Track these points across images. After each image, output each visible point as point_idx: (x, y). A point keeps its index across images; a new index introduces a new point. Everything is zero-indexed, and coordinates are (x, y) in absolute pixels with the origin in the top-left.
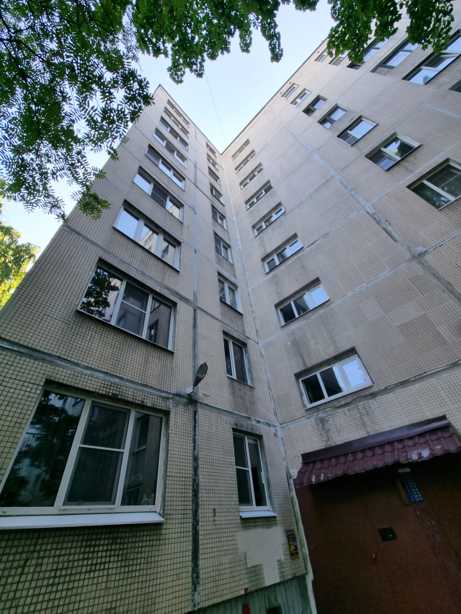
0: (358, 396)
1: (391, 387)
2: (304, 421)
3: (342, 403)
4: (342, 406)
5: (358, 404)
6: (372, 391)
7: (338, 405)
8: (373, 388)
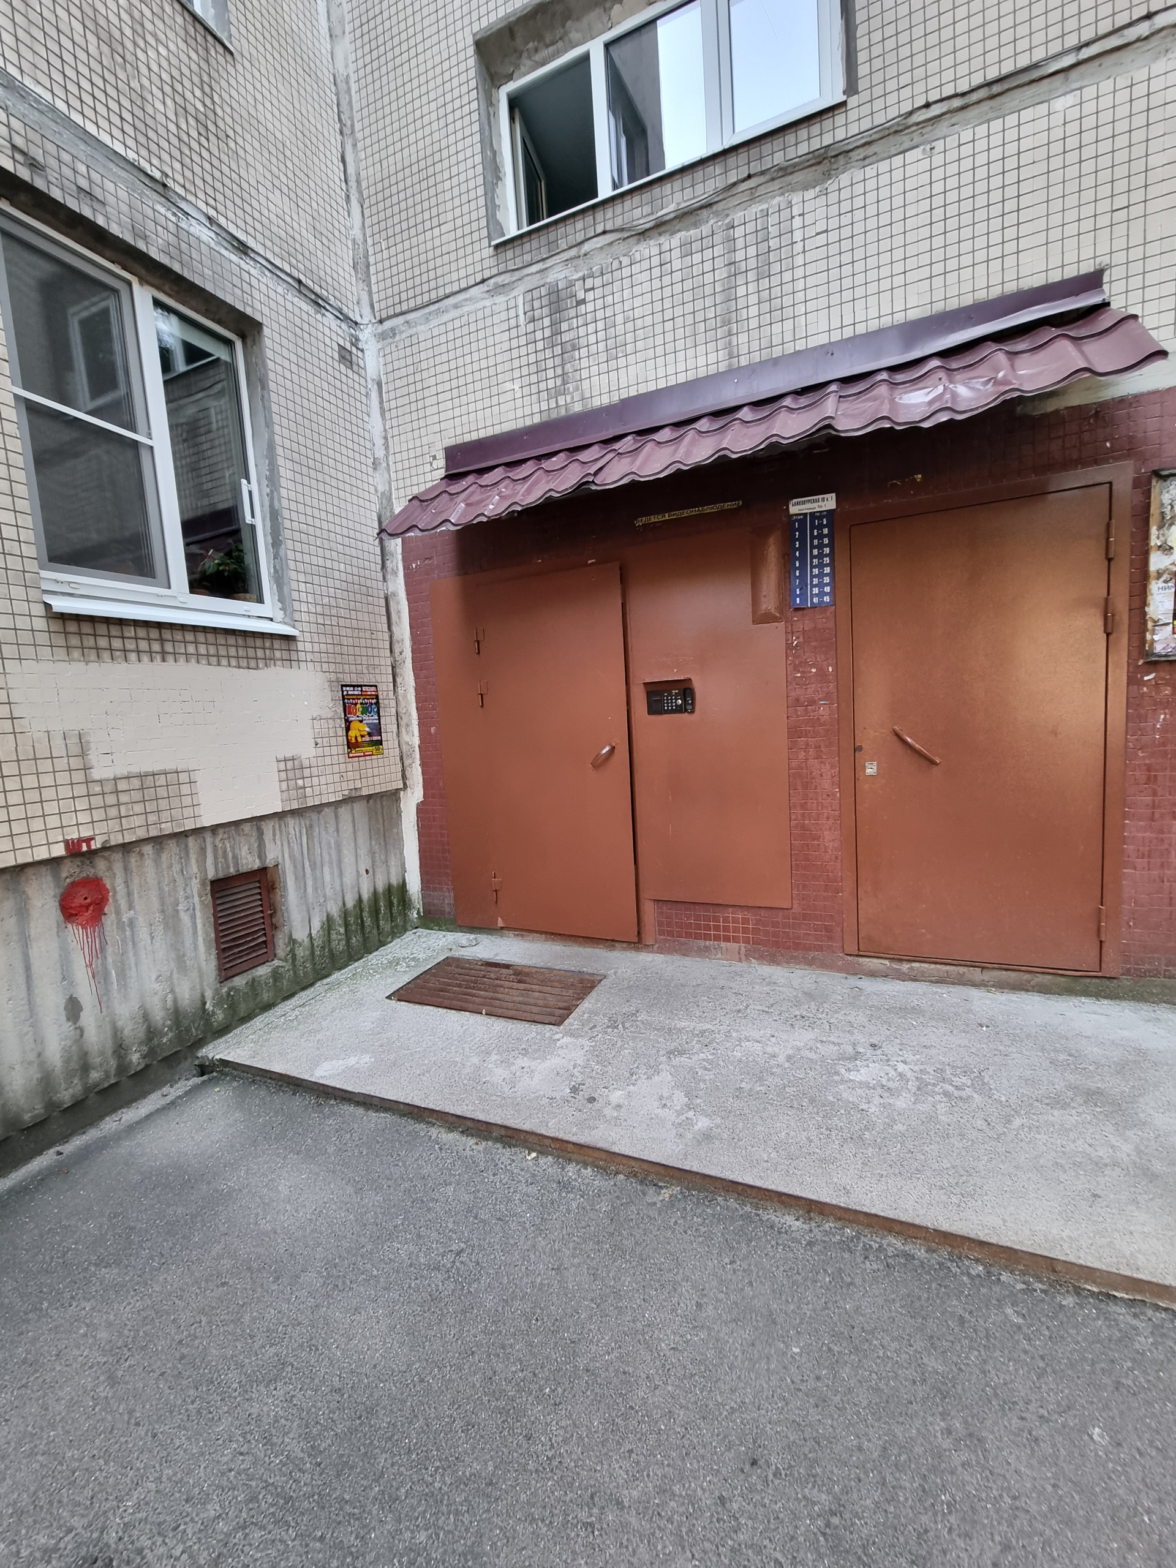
0: (755, 167)
1: (936, 110)
2: (479, 301)
3: (669, 209)
4: (660, 226)
5: (738, 216)
6: (827, 140)
7: (646, 223)
8: (840, 119)
